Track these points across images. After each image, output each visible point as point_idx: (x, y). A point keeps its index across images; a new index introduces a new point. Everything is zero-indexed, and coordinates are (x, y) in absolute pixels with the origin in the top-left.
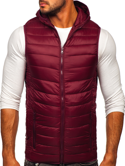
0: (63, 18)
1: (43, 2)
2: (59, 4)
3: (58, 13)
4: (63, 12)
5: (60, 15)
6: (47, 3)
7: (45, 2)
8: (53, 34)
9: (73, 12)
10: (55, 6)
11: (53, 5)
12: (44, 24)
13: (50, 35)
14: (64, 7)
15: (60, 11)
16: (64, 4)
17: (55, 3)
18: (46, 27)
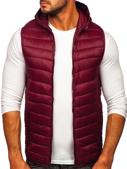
0: (64, 19)
1: (45, 2)
2: (61, 5)
3: (59, 14)
4: (64, 13)
5: (61, 16)
6: (49, 3)
7: (47, 1)
8: (49, 37)
9: (75, 13)
10: (57, 6)
11: (55, 5)
12: (42, 27)
13: (45, 39)
14: (66, 8)
15: (61, 12)
16: (65, 5)
17: (57, 3)
18: (44, 30)
